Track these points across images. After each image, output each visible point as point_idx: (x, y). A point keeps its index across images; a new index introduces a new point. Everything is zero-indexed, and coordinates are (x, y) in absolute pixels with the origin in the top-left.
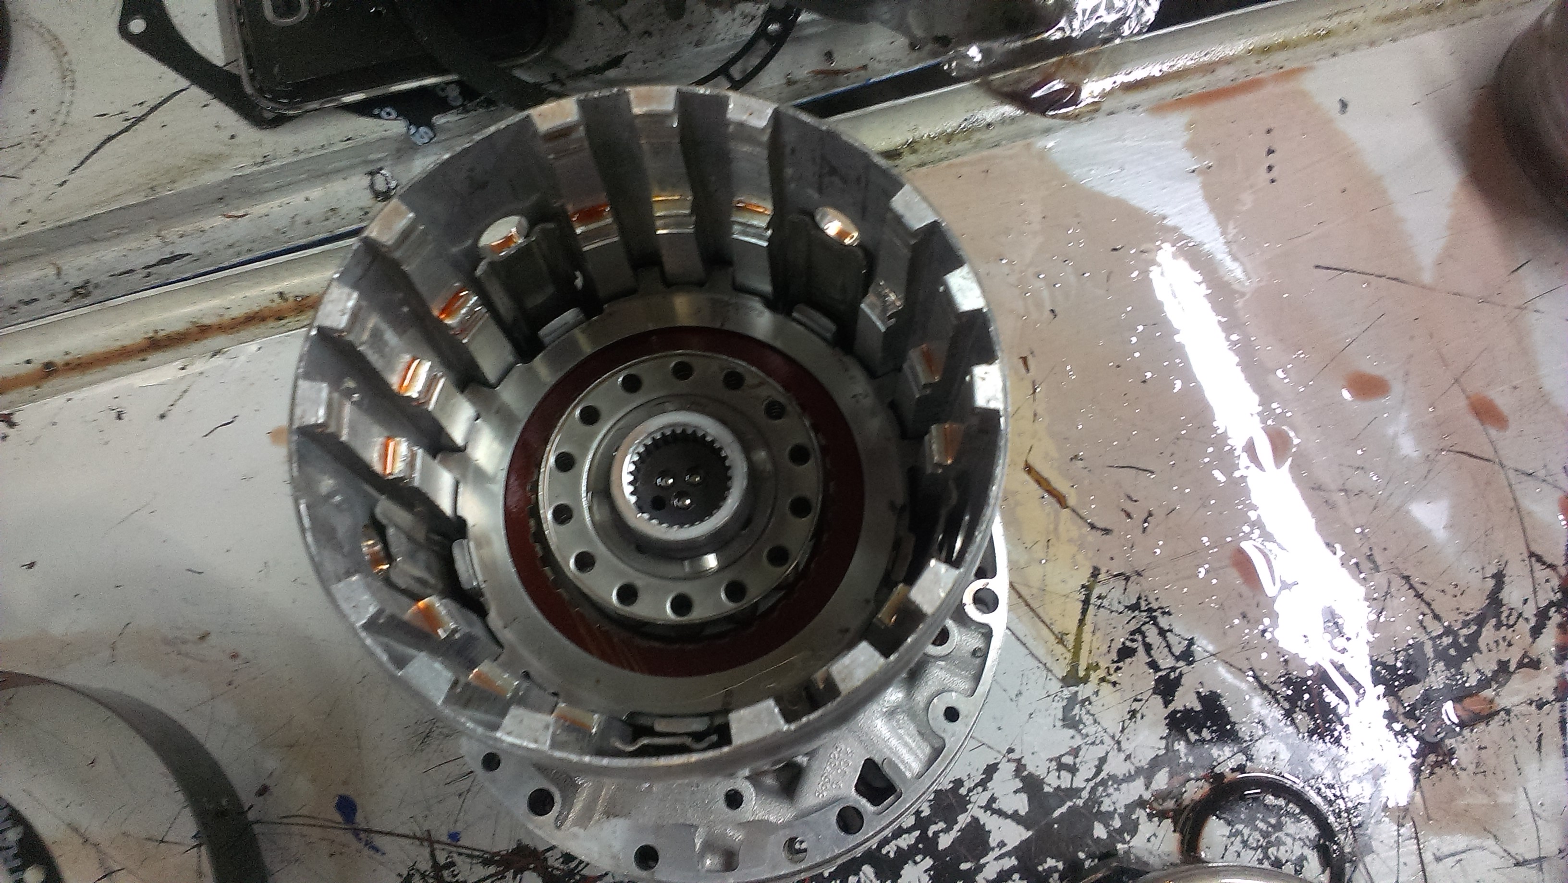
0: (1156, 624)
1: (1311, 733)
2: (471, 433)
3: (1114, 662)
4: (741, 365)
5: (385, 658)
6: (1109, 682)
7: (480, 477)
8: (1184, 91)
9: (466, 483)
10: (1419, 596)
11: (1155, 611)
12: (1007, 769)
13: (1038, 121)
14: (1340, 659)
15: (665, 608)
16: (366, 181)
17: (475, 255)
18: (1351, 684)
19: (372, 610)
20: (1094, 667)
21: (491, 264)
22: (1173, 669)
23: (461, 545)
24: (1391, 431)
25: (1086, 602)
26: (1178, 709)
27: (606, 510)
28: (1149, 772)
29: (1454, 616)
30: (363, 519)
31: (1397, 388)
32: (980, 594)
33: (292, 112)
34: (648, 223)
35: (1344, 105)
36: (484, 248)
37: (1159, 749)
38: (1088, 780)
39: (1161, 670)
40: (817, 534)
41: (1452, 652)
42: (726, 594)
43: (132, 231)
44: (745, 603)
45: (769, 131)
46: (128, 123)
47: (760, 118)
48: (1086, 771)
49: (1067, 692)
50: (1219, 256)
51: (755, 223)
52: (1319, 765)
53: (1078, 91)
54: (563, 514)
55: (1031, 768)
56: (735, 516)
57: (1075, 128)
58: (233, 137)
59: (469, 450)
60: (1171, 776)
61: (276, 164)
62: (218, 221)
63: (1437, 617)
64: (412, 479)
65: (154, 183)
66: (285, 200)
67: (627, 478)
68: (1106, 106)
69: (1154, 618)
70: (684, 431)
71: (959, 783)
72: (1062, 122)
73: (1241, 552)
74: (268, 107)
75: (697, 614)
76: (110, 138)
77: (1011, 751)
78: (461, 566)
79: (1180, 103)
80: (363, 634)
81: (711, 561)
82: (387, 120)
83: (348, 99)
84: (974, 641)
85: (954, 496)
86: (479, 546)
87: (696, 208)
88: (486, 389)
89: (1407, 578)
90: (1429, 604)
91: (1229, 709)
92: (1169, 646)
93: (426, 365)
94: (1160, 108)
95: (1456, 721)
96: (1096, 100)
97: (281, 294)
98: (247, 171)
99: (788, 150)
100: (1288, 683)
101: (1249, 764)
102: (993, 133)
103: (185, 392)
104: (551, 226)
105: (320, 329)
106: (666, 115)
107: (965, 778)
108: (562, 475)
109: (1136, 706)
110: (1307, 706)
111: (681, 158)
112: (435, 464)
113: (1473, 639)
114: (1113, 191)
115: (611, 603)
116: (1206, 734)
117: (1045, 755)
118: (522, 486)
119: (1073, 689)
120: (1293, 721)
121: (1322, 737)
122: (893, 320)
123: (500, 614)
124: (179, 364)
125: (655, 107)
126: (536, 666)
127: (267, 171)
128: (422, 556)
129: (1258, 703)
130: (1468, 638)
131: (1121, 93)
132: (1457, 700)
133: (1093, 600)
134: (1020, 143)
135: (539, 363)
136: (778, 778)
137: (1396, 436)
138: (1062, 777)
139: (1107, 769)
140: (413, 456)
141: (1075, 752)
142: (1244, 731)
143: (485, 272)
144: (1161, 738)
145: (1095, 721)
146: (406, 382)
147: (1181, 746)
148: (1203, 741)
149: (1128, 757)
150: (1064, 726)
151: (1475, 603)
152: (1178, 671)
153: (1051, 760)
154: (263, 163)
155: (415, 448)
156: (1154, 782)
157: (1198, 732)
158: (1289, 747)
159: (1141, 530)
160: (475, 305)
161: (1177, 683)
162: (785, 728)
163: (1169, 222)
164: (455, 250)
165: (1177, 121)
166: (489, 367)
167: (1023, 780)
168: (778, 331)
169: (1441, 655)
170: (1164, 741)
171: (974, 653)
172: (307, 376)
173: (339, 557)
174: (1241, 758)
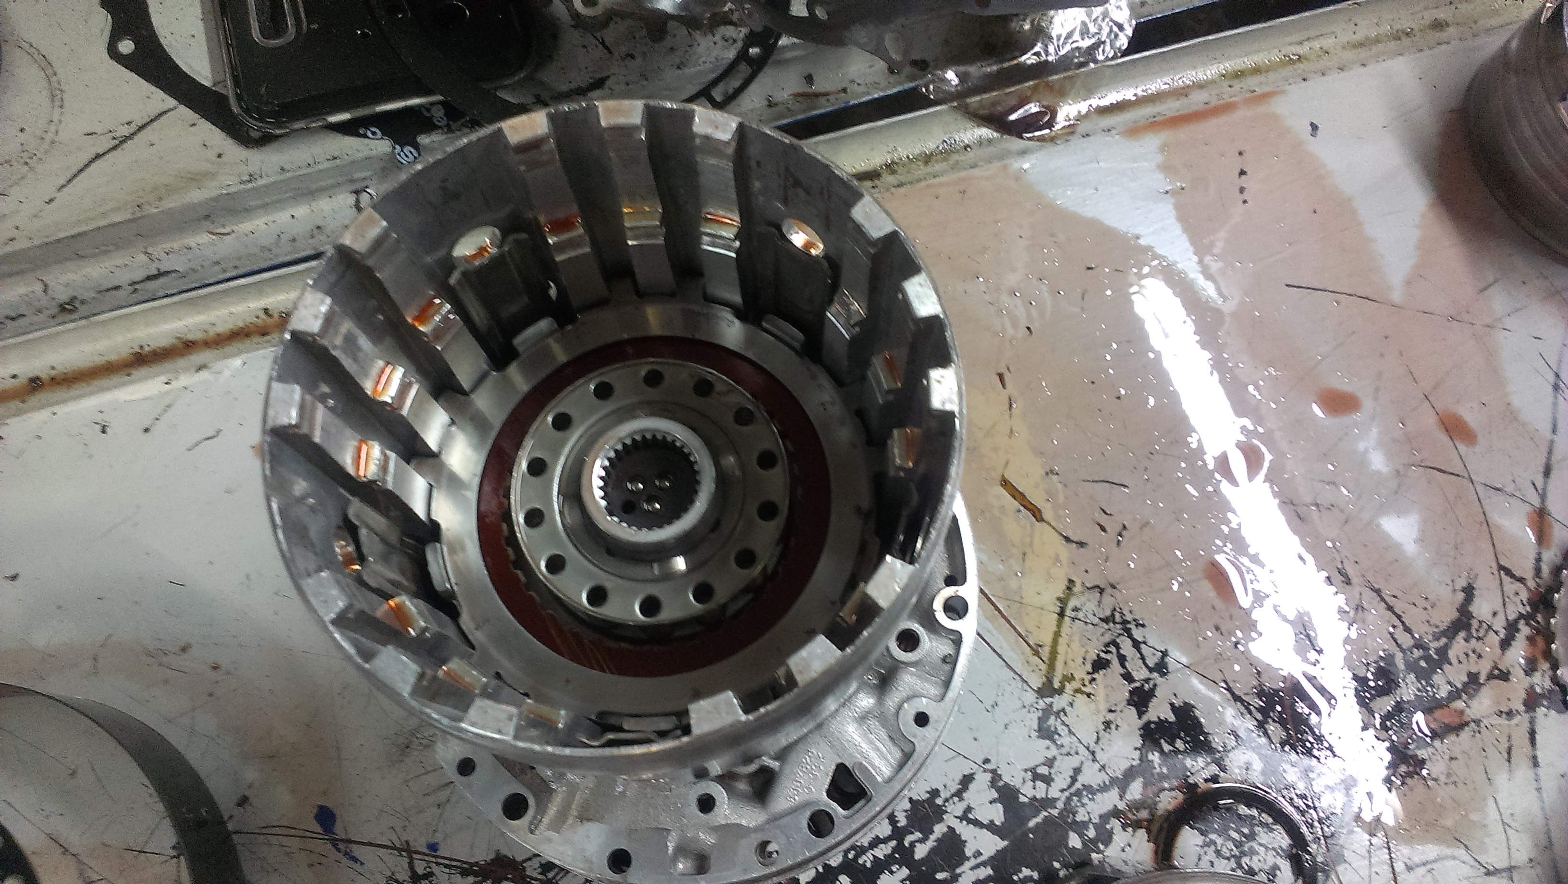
0: (1130, 636)
1: (1283, 744)
2: (446, 440)
3: (1089, 673)
4: (711, 373)
5: (352, 651)
6: (1082, 693)
7: (454, 482)
8: (1159, 114)
9: (439, 488)
10: (1390, 608)
11: (1129, 622)
12: (982, 779)
13: (1015, 143)
14: (1312, 671)
15: (635, 611)
16: (352, 199)
17: (449, 264)
18: (1323, 695)
19: (341, 604)
20: (1070, 678)
21: (465, 274)
22: (1147, 680)
23: (435, 549)
24: (1361, 446)
25: (1061, 614)
26: (1152, 720)
27: (577, 513)
28: (1122, 783)
29: (1425, 628)
30: (335, 520)
31: (1368, 404)
32: (950, 602)
33: (278, 132)
34: (620, 235)
35: (1314, 127)
36: (459, 258)
37: (1133, 759)
38: (1062, 791)
39: (1135, 681)
40: (784, 538)
41: (1423, 664)
42: (694, 596)
43: (118, 247)
44: (712, 605)
45: (734, 144)
46: (117, 142)
47: (724, 131)
48: (1061, 781)
49: (1041, 704)
50: (1192, 275)
51: (724, 234)
52: (1292, 776)
53: (1054, 114)
54: (534, 518)
55: (1006, 778)
56: (703, 519)
57: (1050, 148)
58: (220, 156)
59: (443, 457)
60: (1145, 785)
61: (261, 182)
62: (205, 238)
63: (1408, 630)
64: (384, 481)
65: (142, 201)
66: (270, 218)
67: (597, 483)
68: (1082, 128)
69: (1128, 631)
70: (654, 436)
71: (935, 793)
72: (1038, 143)
73: (1215, 565)
74: (255, 127)
75: (666, 615)
76: (98, 156)
77: (987, 761)
78: (434, 569)
79: (1154, 125)
80: (331, 628)
81: (680, 563)
82: (373, 139)
83: (334, 119)
84: (944, 648)
85: (915, 498)
86: (453, 551)
87: (665, 220)
88: (460, 396)
89: (1378, 592)
90: (1399, 617)
91: (1202, 720)
92: (1143, 658)
93: (400, 372)
94: (1134, 131)
95: (1428, 732)
96: (1072, 122)
97: (266, 310)
98: (232, 190)
99: (753, 164)
100: (1261, 694)
101: (1222, 774)
102: (971, 154)
103: (169, 406)
104: (524, 236)
105: (294, 334)
106: (635, 128)
107: (941, 788)
108: (533, 479)
109: (1110, 717)
110: (1281, 717)
111: (650, 170)
112: (410, 470)
113: (1443, 652)
114: (1088, 211)
115: (581, 605)
116: (1179, 744)
117: (1020, 767)
118: (495, 491)
119: (1048, 700)
120: (1266, 733)
121: (1294, 748)
122: (857, 329)
123: (473, 618)
124: (164, 379)
125: (622, 120)
126: (507, 667)
127: (254, 189)
128: (395, 559)
129: (1230, 714)
130: (1438, 651)
131: (1094, 116)
132: (1428, 711)
133: (1069, 612)
134: (996, 165)
135: (513, 371)
136: (751, 784)
137: (1366, 451)
138: (1037, 788)
139: (1082, 779)
140: (386, 459)
141: (1050, 762)
142: (1216, 741)
143: (459, 282)
144: (1136, 749)
145: (1070, 731)
146: (380, 388)
147: (1155, 757)
148: (1177, 752)
149: (1103, 767)
150: (1038, 737)
151: (1446, 615)
152: (1152, 683)
153: (1026, 771)
154: (250, 181)
155: (388, 452)
156: (1128, 792)
157: (1171, 744)
158: (1262, 757)
159: (1116, 542)
160: (449, 312)
161: (1151, 693)
162: (743, 717)
163: (1142, 242)
164: (429, 259)
165: (1151, 143)
166: (464, 375)
167: (998, 790)
168: (749, 341)
169: (1412, 667)
170: (1138, 752)
171: (944, 660)
172: (281, 379)
173: (312, 556)
174: (1214, 769)
